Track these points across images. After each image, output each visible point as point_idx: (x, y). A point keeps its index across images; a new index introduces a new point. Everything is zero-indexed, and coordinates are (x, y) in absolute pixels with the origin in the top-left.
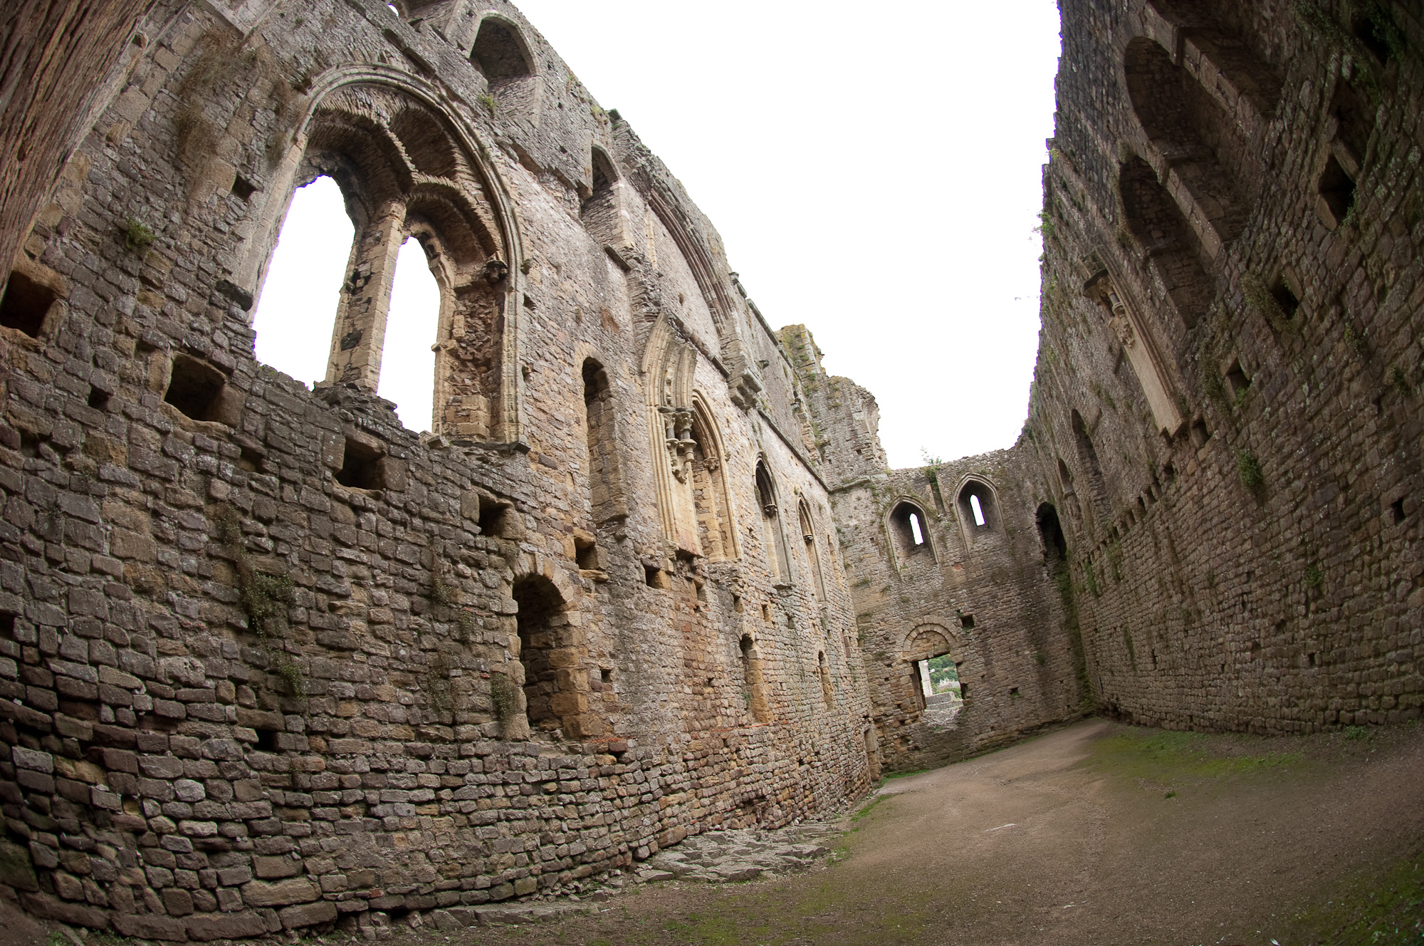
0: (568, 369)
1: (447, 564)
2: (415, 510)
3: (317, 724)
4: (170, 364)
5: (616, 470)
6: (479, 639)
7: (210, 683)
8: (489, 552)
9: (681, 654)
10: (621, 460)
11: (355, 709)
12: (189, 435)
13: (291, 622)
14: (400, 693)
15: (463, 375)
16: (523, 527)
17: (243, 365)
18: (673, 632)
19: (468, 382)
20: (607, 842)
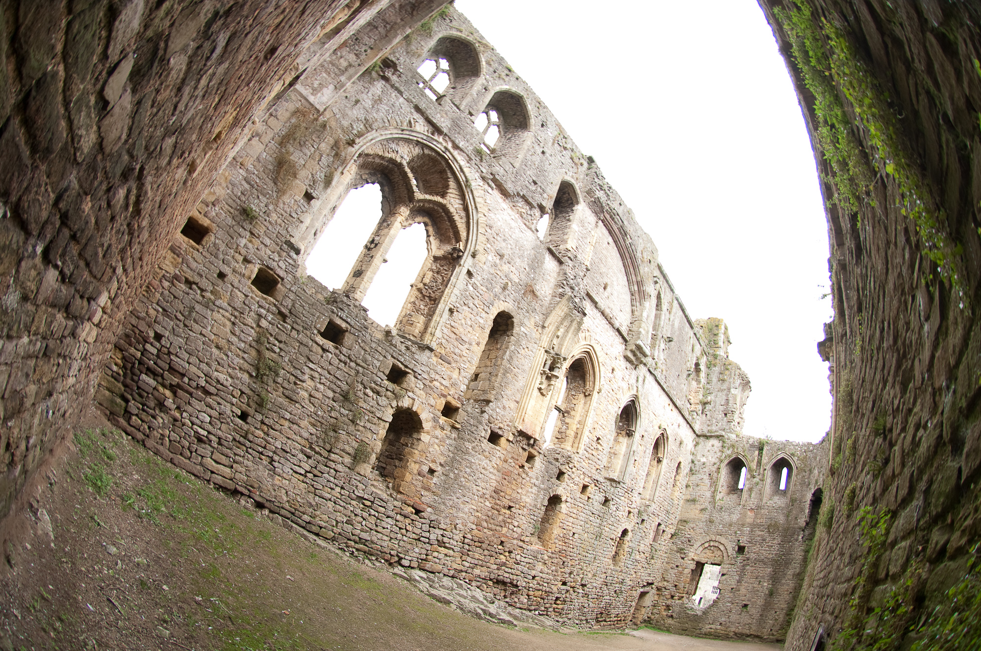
0: (484, 315)
1: (360, 387)
2: (353, 358)
3: (266, 421)
4: (256, 271)
5: (497, 375)
6: (362, 424)
7: (231, 388)
8: (387, 390)
9: (494, 485)
10: (502, 371)
11: (287, 424)
12: (258, 299)
13: (274, 381)
14: (310, 427)
15: (422, 303)
16: (413, 386)
17: (290, 278)
18: (495, 472)
19: (422, 307)
20: (385, 544)
